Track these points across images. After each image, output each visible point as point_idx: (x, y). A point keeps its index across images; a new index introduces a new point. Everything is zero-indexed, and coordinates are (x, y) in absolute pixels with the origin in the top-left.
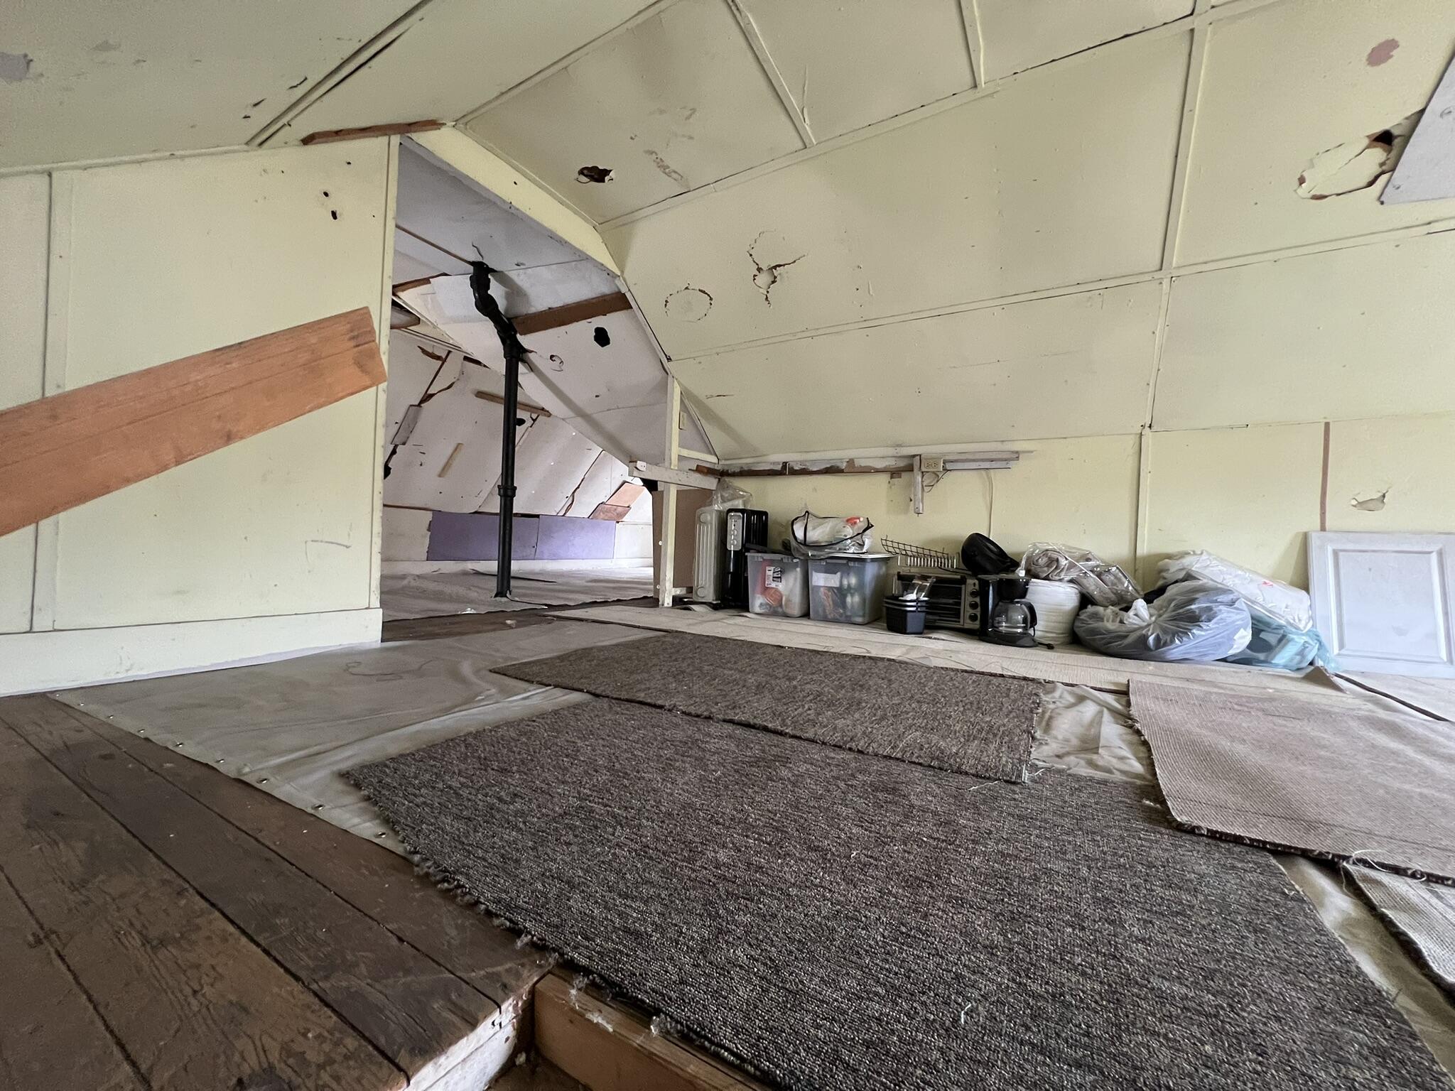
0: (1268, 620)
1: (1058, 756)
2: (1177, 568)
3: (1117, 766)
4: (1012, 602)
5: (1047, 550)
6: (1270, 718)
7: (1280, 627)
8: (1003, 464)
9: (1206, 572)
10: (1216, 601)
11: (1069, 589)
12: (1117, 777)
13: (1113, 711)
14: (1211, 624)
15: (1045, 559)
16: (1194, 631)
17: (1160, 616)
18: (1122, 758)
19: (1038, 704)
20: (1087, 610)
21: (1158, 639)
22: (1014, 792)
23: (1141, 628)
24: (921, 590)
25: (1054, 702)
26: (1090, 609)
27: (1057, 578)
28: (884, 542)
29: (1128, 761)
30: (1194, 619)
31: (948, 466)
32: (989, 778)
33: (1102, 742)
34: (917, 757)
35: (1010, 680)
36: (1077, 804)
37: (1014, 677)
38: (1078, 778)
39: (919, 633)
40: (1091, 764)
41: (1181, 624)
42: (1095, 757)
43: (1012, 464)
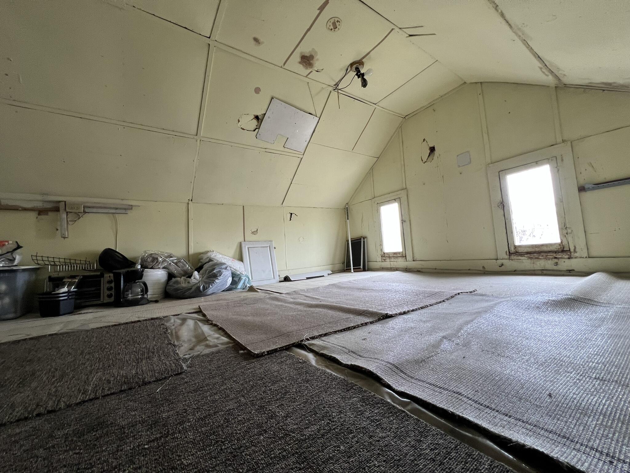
0: (235, 273)
1: (191, 349)
2: (206, 257)
3: (218, 342)
4: (135, 282)
5: (152, 254)
6: (249, 305)
7: (239, 275)
8: (123, 211)
9: (216, 258)
10: (221, 268)
11: (163, 272)
12: (221, 347)
13: (200, 320)
14: (221, 277)
15: (151, 259)
16: (216, 281)
17: (203, 277)
18: (218, 338)
19: (166, 328)
20: (172, 280)
21: (204, 287)
22: (183, 379)
23: (197, 284)
24: (70, 285)
25: (173, 325)
26: (174, 280)
27: (157, 267)
28: (34, 258)
29: (220, 338)
30: (215, 276)
31: (87, 210)
32: (165, 378)
33: (206, 335)
34: (109, 390)
35: (145, 322)
36: (215, 368)
37: (146, 320)
38: (207, 355)
39: (70, 313)
40: (208, 346)
41: (211, 279)
42: (208, 342)
43: (129, 212)
